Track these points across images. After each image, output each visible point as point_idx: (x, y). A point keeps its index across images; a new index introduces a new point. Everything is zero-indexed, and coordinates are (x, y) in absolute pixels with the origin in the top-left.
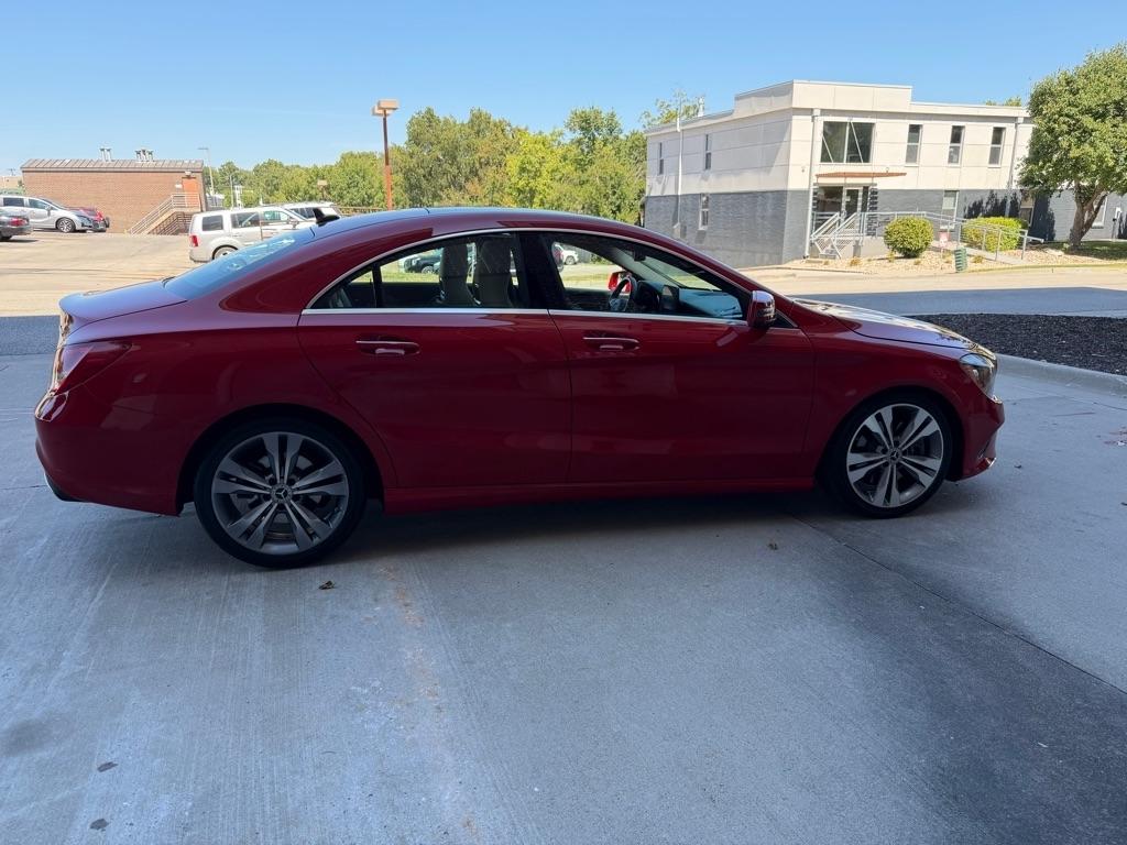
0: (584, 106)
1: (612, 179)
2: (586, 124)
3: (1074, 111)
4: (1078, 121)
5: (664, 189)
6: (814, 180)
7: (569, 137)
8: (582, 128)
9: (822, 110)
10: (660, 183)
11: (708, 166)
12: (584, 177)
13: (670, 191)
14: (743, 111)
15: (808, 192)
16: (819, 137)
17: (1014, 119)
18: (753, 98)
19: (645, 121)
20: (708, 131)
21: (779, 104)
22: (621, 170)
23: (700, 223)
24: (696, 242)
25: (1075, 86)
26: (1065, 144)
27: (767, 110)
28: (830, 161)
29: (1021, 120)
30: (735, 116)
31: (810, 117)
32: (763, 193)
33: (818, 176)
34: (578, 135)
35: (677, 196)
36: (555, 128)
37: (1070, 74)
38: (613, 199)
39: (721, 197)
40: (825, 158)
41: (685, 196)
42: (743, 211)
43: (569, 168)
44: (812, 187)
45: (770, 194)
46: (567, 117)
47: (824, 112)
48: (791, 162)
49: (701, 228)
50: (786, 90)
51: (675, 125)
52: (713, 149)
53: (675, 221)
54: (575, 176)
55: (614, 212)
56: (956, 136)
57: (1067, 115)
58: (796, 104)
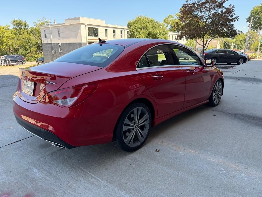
0: (17, 19)
1: (28, 39)
2: (18, 24)
3: (136, 28)
4: (137, 30)
5: (47, 42)
6: (88, 40)
7: (12, 27)
8: (17, 25)
9: (87, 24)
10: (46, 40)
11: (59, 36)
12: (19, 38)
13: (49, 42)
14: (67, 23)
15: (87, 43)
16: (87, 30)
17: (124, 29)
18: (70, 20)
19: (35, 24)
20: (58, 28)
21: (77, 22)
22: (30, 37)
23: (60, 50)
24: (59, 55)
25: (136, 23)
26: (136, 34)
27: (74, 23)
28: (90, 36)
29: (125, 29)
30: (66, 24)
31: (85, 26)
32: (76, 43)
33: (88, 39)
34: (16, 26)
35: (52, 44)
36: (7, 24)
37: (134, 20)
38: (29, 44)
39: (65, 44)
40: (89, 35)
41: (53, 44)
42: (71, 47)
43: (14, 36)
44: (87, 42)
45: (78, 44)
46: (12, 21)
47: (88, 25)
48: (82, 36)
49: (60, 52)
50: (78, 19)
51: (49, 26)
52: (61, 32)
53: (52, 50)
54: (16, 38)
55: (30, 48)
56: (114, 32)
57: (135, 29)
58: (81, 22)
